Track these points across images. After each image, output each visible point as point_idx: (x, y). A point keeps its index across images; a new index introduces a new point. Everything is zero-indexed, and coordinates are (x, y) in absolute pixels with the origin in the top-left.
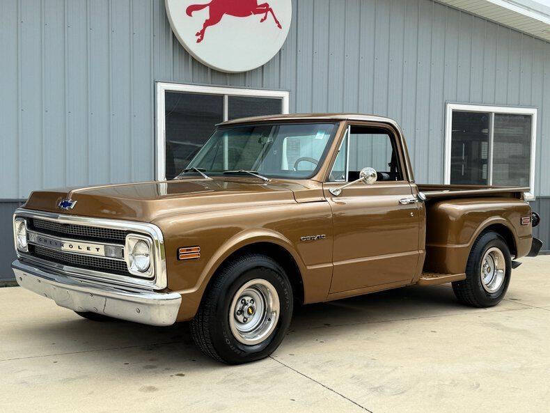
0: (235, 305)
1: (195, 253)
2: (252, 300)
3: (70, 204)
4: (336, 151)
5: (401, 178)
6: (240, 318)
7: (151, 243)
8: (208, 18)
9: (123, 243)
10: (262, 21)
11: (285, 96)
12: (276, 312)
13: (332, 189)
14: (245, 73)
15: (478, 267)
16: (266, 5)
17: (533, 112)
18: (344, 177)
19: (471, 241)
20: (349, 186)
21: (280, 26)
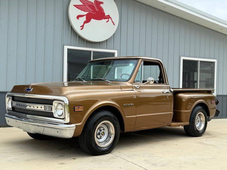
0: (97, 131)
1: (81, 109)
2: (104, 129)
3: (30, 90)
4: (138, 71)
5: (163, 83)
6: (99, 136)
7: (64, 104)
8: (85, 20)
9: (52, 104)
10: (107, 22)
11: (116, 52)
12: (113, 134)
13: (136, 86)
14: (100, 43)
15: (194, 120)
16: (109, 16)
17: (215, 61)
18: (141, 81)
19: (191, 109)
20: (143, 85)
21: (114, 24)
